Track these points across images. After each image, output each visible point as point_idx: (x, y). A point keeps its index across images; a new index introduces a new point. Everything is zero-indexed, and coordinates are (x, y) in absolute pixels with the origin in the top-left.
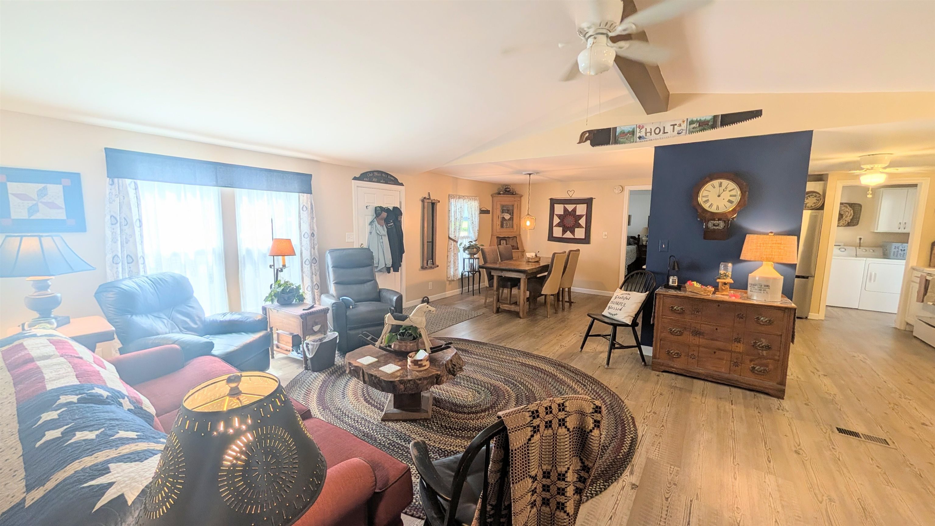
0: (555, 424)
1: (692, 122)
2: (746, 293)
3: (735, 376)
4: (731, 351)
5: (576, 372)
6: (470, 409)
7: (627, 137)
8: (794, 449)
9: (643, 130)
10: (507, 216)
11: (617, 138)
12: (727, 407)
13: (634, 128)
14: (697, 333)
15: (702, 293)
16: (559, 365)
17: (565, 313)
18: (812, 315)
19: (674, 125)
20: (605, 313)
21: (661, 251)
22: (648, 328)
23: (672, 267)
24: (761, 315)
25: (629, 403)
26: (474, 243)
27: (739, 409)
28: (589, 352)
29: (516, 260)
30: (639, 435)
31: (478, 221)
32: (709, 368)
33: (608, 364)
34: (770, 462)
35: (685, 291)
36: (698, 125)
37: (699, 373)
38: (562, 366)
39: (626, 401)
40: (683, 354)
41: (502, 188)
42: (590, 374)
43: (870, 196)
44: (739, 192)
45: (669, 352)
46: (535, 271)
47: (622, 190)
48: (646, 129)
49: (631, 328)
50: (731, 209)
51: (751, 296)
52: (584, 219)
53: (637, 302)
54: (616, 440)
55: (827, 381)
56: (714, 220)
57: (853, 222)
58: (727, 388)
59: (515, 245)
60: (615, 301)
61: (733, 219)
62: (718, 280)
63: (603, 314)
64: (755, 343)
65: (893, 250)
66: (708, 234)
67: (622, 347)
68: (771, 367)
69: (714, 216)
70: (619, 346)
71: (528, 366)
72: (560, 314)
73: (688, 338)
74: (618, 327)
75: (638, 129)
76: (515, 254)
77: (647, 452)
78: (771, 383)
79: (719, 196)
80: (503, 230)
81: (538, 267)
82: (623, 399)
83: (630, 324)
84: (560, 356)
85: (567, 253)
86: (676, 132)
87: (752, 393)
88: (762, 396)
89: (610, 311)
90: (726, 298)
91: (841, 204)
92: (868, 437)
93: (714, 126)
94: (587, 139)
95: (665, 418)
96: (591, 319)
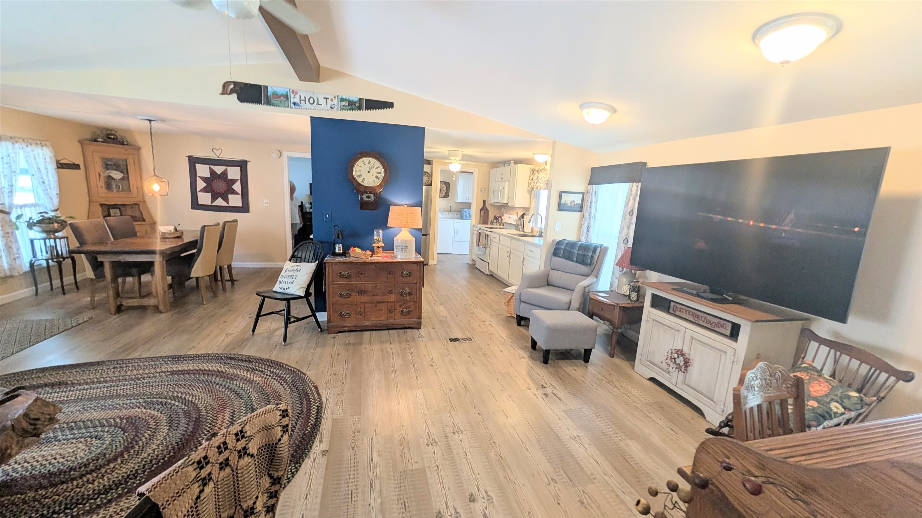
0: (233, 459)
1: (342, 100)
2: (393, 253)
3: (392, 321)
4: (388, 302)
5: (249, 360)
6: (83, 469)
7: (280, 99)
8: (430, 363)
9: (297, 96)
10: (117, 175)
11: (269, 99)
12: (388, 348)
13: (287, 92)
14: (362, 292)
15: (363, 257)
16: (227, 358)
17: (228, 294)
18: (431, 262)
19: (327, 99)
20: (277, 288)
21: (326, 221)
22: (321, 295)
23: (337, 236)
24: (403, 269)
25: (311, 374)
26: (53, 214)
27: (396, 347)
28: (263, 333)
29: (142, 237)
30: (323, 401)
31: (56, 179)
32: (373, 320)
33: (285, 340)
34: (418, 380)
35: (350, 257)
36: (347, 104)
37: (367, 326)
38: (231, 359)
39: (308, 373)
40: (353, 313)
41: (100, 133)
42: (266, 357)
43: (454, 179)
44: (383, 170)
45: (341, 313)
46: (177, 249)
47: (280, 157)
48: (300, 96)
49: (305, 299)
50: (378, 184)
51: (397, 255)
52: (239, 184)
53: (308, 272)
54: (302, 416)
55: (442, 308)
56: (367, 193)
57: (446, 195)
58: (386, 332)
59: (138, 214)
60: (286, 274)
61: (380, 192)
62: (374, 245)
63: (274, 290)
64: (402, 292)
65: (465, 214)
66: (364, 205)
67: (298, 320)
68: (413, 307)
69: (366, 190)
70: (295, 319)
71: (183, 372)
72: (221, 298)
73: (356, 298)
74: (291, 301)
75: (291, 94)
76: (138, 227)
77: (332, 414)
78: (413, 320)
79: (369, 172)
80: (111, 195)
81: (182, 245)
82: (304, 371)
83: (303, 295)
84: (226, 347)
85: (221, 224)
86: (329, 106)
87: (403, 330)
88: (409, 330)
89: (282, 285)
90: (380, 259)
91: (441, 182)
92: (464, 339)
93: (360, 108)
94: (232, 92)
95: (344, 375)
96: (260, 298)
